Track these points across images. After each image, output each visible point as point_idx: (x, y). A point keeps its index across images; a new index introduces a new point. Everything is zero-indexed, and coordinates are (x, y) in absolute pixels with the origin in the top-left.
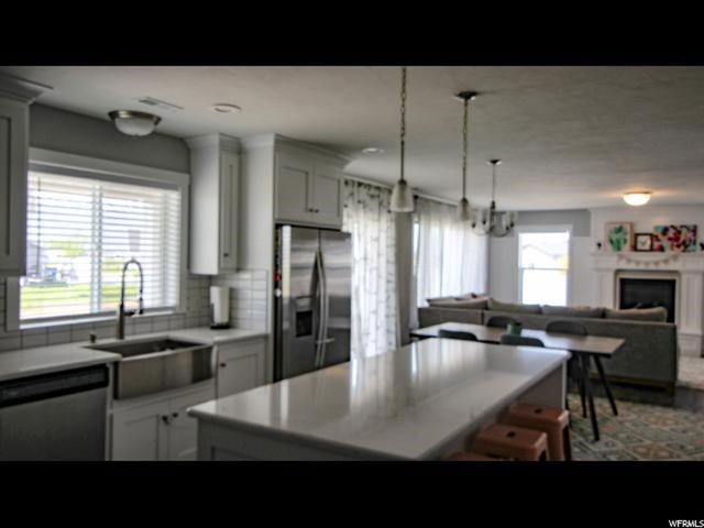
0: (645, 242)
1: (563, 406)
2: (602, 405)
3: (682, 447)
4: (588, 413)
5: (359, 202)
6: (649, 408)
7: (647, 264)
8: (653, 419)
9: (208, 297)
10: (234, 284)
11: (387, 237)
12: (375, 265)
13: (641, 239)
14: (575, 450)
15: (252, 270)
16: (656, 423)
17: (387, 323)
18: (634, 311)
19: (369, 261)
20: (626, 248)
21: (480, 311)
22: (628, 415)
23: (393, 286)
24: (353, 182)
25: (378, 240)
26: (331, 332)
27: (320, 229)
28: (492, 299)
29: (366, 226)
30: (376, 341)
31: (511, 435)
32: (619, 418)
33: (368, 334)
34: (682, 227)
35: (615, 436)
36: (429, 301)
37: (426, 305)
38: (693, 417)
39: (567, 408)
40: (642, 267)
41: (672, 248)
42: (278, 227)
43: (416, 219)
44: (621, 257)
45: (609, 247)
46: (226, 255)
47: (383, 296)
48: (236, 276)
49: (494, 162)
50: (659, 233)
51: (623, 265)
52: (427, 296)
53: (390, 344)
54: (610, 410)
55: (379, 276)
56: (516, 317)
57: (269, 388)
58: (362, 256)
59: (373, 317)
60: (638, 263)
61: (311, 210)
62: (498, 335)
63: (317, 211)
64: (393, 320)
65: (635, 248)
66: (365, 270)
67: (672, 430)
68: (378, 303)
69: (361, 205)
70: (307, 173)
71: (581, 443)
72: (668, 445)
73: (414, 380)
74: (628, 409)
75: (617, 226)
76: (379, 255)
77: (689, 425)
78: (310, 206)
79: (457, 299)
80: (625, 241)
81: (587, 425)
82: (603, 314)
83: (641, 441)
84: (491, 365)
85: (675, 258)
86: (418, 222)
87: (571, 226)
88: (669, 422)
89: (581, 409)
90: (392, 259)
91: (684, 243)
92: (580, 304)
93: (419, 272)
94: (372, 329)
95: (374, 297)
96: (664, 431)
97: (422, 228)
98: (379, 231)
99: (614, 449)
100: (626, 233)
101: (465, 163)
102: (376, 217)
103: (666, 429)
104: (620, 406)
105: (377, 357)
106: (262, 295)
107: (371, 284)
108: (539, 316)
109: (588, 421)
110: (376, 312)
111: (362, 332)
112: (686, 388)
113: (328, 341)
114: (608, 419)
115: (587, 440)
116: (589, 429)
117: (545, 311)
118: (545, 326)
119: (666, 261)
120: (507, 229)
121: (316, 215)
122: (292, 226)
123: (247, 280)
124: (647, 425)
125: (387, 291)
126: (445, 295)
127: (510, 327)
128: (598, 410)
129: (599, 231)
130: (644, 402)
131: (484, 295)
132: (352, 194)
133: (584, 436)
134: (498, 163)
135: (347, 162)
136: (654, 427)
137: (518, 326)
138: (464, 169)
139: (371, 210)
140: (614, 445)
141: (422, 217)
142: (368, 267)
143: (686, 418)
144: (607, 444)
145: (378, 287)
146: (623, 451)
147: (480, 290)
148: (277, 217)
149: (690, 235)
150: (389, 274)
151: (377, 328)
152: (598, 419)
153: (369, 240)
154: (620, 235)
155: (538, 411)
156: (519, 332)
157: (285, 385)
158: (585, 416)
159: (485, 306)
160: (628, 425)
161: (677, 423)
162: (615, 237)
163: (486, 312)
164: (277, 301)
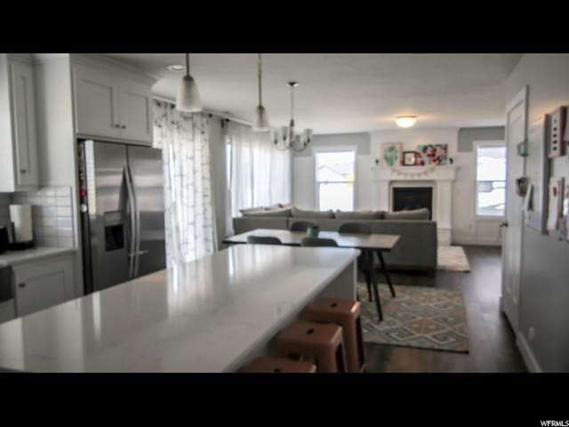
0: (411, 159)
1: (355, 298)
2: (384, 289)
3: (445, 320)
4: (373, 297)
5: (173, 123)
6: (417, 289)
7: (412, 175)
8: (421, 298)
9: (8, 216)
10: (38, 201)
11: (202, 156)
12: (191, 181)
13: (408, 156)
14: (364, 331)
15: (56, 187)
16: (423, 301)
17: (206, 233)
18: (404, 212)
19: (185, 178)
20: (397, 163)
21: (285, 218)
22: (402, 297)
23: (208, 199)
24: (166, 104)
25: (193, 158)
26: (144, 244)
27: (127, 145)
28: (295, 208)
29: (181, 145)
30: (195, 249)
31: (310, 332)
32: (397, 300)
33: (187, 243)
34: (437, 145)
35: (394, 316)
36: (242, 211)
37: (240, 215)
38: (450, 294)
39: (358, 300)
40: (409, 178)
41: (430, 163)
42: (80, 142)
43: (228, 140)
44: (394, 171)
45: (384, 162)
46: (23, 172)
47: (200, 209)
48: (39, 193)
49: (292, 84)
50: (420, 151)
51: (395, 177)
52: (240, 208)
53: (208, 250)
54: (390, 294)
55: (195, 191)
56: (315, 221)
57: (79, 300)
58: (178, 172)
59: (191, 228)
60: (406, 175)
61: (117, 126)
62: (299, 238)
63: (124, 127)
64: (210, 230)
65: (403, 163)
66: (182, 186)
67: (436, 306)
68: (195, 216)
69: (175, 126)
70: (111, 89)
71: (369, 325)
72: (435, 319)
73: (231, 281)
74: (403, 291)
75: (390, 146)
76: (194, 172)
77: (448, 300)
78: (116, 123)
79: (267, 209)
80: (396, 158)
81: (372, 308)
82: (382, 216)
83: (414, 317)
84: (296, 263)
85: (432, 170)
86: (231, 143)
87: (356, 147)
88: (434, 299)
89: (367, 294)
90: (207, 175)
91: (438, 158)
92: (363, 209)
93: (232, 186)
94: (191, 239)
95: (191, 210)
96: (430, 308)
97: (234, 148)
98: (194, 150)
99: (394, 327)
100: (396, 152)
101: (260, 70)
102: (191, 137)
103: (432, 305)
104: (397, 289)
105: (197, 262)
106: (68, 212)
107: (188, 198)
108: (333, 220)
109: (374, 304)
110: (194, 223)
111: (181, 242)
112: (444, 271)
113: (141, 252)
114: (387, 301)
115: (373, 321)
116: (374, 311)
117: (337, 216)
118: (338, 228)
119: (426, 173)
120: (305, 144)
121: (123, 131)
122: (95, 141)
123: (51, 197)
124: (417, 304)
125: (204, 204)
126: (256, 206)
127: (309, 231)
128: (381, 295)
129: (377, 150)
130: (414, 284)
131: (289, 205)
132: (165, 115)
133: (371, 318)
134: (296, 85)
135: (155, 81)
136: (423, 304)
137: (316, 229)
138: (260, 77)
139: (186, 131)
140: (394, 324)
141: (234, 138)
142: (185, 184)
143: (445, 295)
144: (388, 324)
145: (195, 201)
146: (401, 328)
147: (286, 201)
148: (77, 131)
149: (443, 152)
150: (205, 189)
151: (196, 237)
152: (381, 302)
153: (184, 158)
154: (392, 153)
155: (334, 305)
156: (316, 234)
157: (96, 297)
158: (370, 300)
159: (289, 214)
160: (403, 304)
161: (439, 300)
162: (389, 154)
163: (290, 219)
164: (83, 216)
